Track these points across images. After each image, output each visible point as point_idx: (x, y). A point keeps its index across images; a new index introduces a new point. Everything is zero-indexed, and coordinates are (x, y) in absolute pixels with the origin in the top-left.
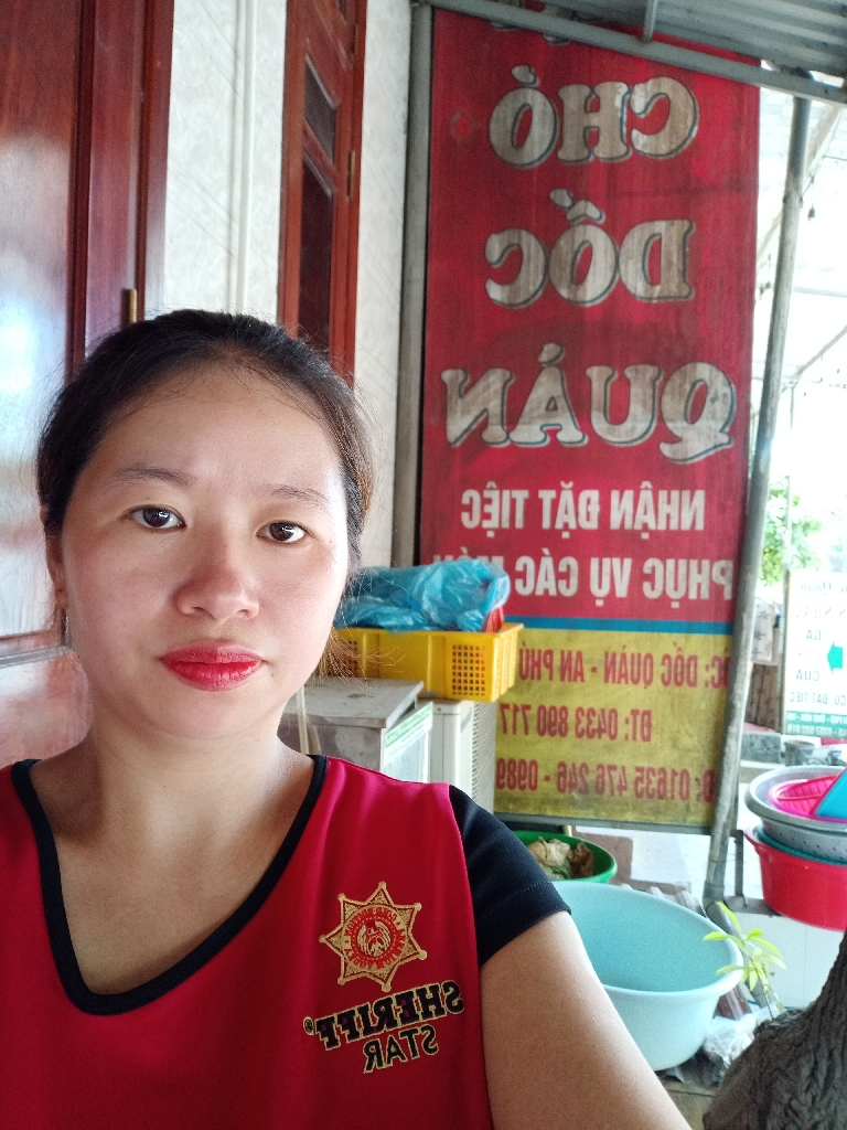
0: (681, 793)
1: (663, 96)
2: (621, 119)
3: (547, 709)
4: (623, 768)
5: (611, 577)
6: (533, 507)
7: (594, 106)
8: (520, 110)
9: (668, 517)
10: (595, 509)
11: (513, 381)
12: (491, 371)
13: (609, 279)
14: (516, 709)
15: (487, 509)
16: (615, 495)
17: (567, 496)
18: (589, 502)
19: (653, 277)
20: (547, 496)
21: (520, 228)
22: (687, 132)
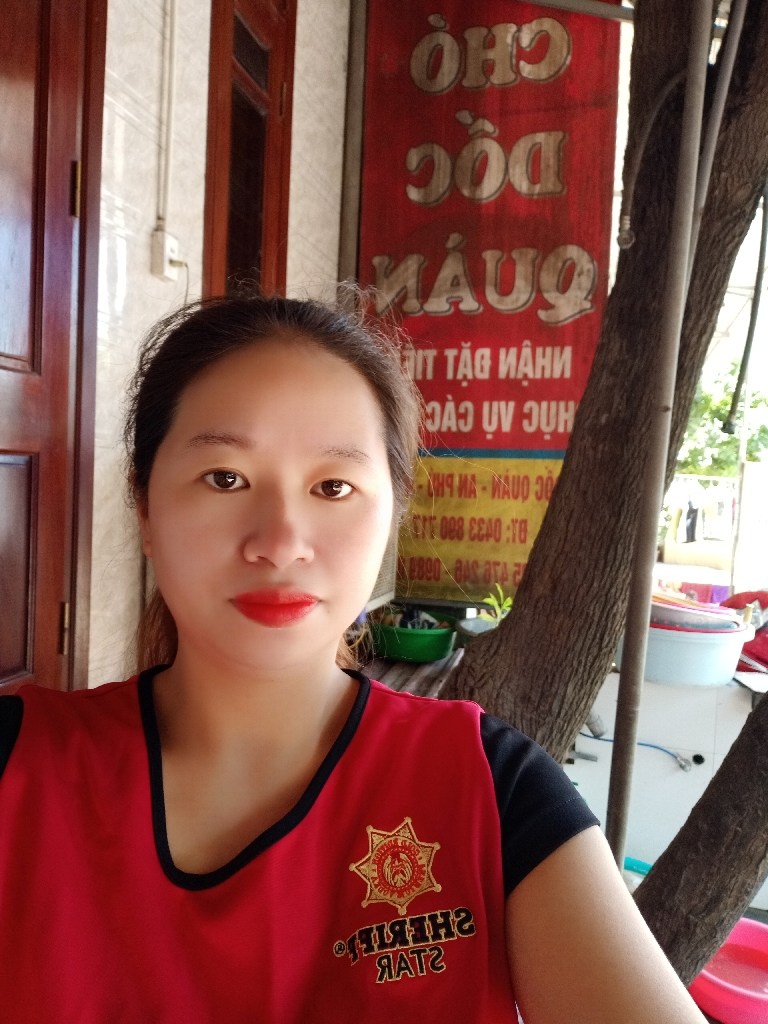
1: (544, 33)
2: (511, 53)
3: (448, 519)
4: (505, 564)
5: (499, 416)
6: (440, 363)
7: (490, 43)
8: (433, 49)
9: (543, 368)
10: (487, 363)
11: (426, 264)
12: (409, 257)
13: (500, 180)
14: (425, 519)
16: (503, 352)
17: (466, 353)
18: (482, 357)
19: (534, 177)
20: (451, 353)
21: (433, 142)
22: (563, 60)
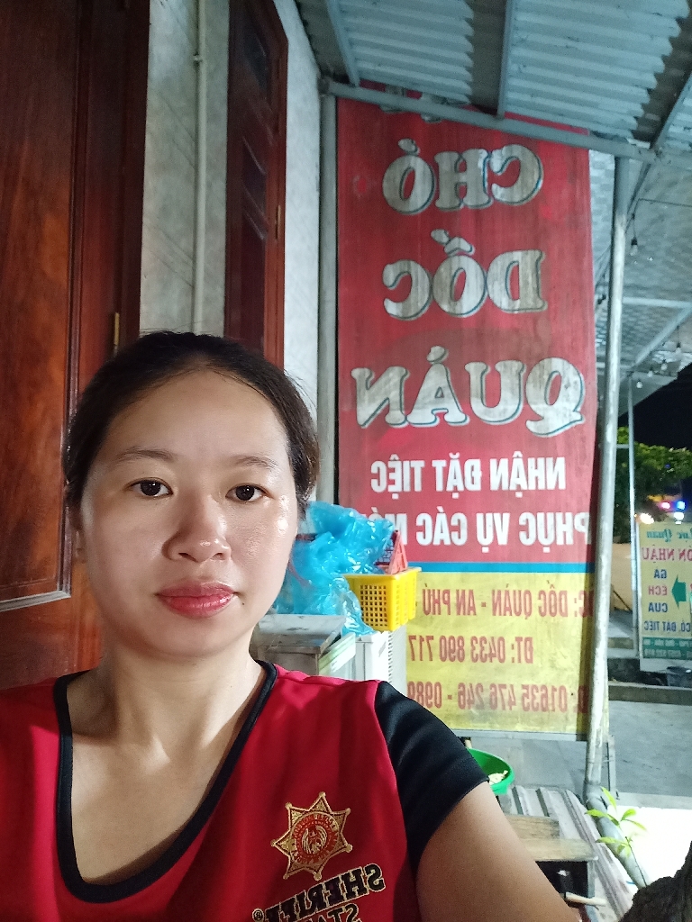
0: (560, 706)
1: (514, 159)
2: (484, 176)
3: (447, 639)
4: (512, 686)
5: (494, 528)
6: (429, 474)
7: (462, 167)
8: (406, 170)
9: (537, 478)
10: (478, 474)
11: (408, 376)
12: (390, 368)
13: (480, 297)
14: (422, 639)
15: (392, 476)
16: (493, 462)
17: (455, 465)
18: (472, 469)
19: (514, 295)
20: (439, 465)
21: (409, 259)
22: (535, 184)
